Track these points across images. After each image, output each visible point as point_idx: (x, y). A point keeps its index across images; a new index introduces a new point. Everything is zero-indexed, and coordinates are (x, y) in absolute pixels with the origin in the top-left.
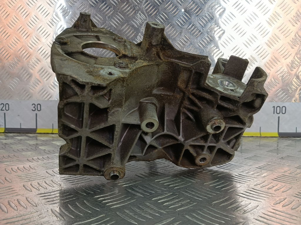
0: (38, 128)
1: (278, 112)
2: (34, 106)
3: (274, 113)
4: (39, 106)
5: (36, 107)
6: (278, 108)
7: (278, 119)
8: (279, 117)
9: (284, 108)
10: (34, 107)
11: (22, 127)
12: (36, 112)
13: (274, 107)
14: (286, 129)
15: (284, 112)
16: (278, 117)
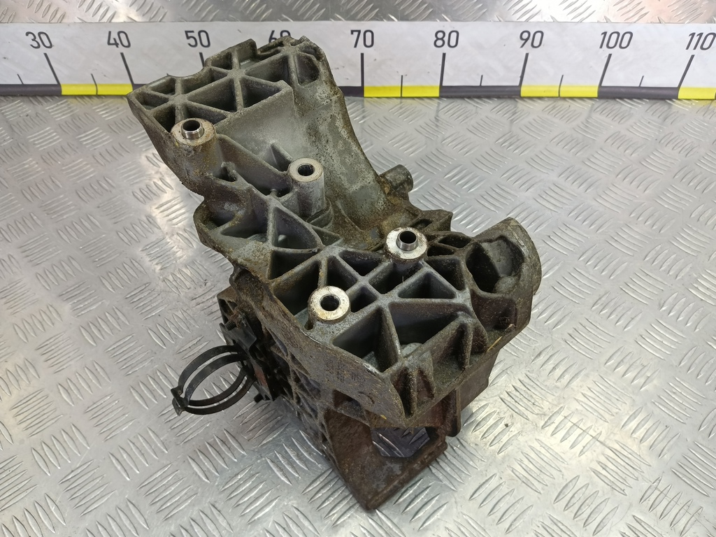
0: (61, 83)
1: (611, 44)
2: (31, 36)
3: (601, 47)
4: (43, 37)
5: (38, 39)
6: (615, 36)
7: (607, 58)
8: (610, 55)
9: (628, 36)
10: (33, 40)
11: (26, 82)
12: (43, 49)
13: (605, 33)
14: (617, 78)
15: (624, 44)
16: (608, 55)
